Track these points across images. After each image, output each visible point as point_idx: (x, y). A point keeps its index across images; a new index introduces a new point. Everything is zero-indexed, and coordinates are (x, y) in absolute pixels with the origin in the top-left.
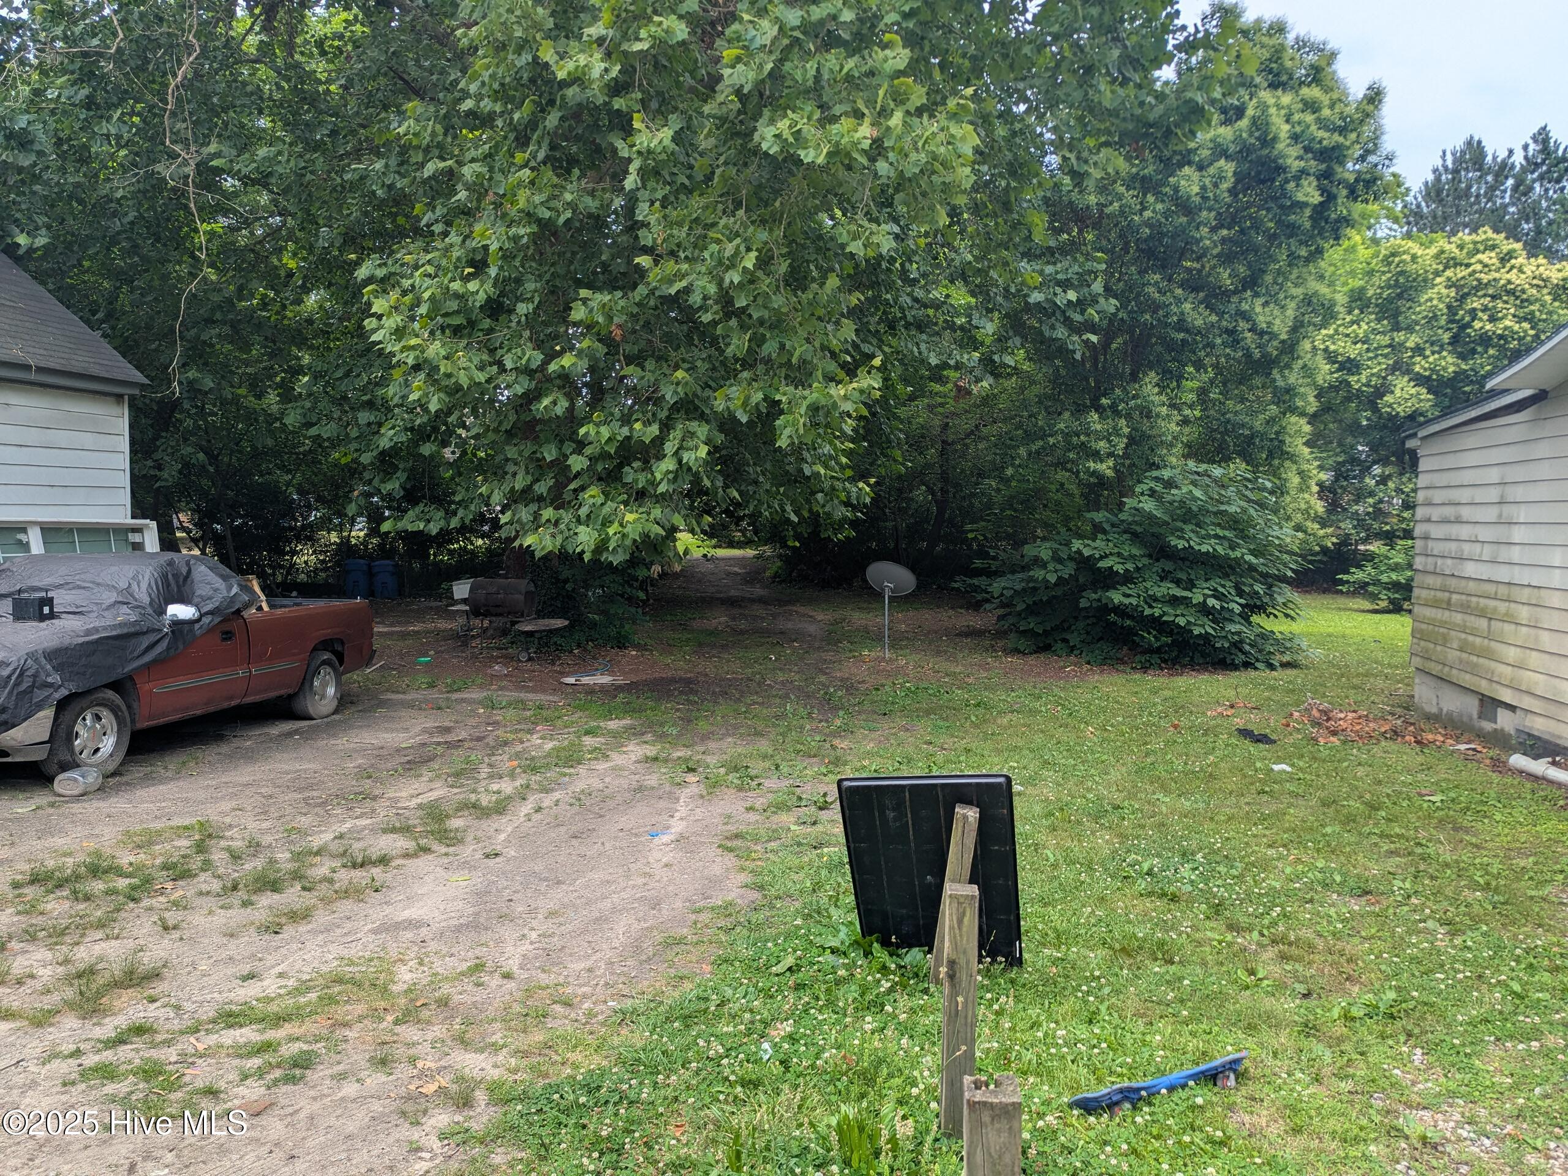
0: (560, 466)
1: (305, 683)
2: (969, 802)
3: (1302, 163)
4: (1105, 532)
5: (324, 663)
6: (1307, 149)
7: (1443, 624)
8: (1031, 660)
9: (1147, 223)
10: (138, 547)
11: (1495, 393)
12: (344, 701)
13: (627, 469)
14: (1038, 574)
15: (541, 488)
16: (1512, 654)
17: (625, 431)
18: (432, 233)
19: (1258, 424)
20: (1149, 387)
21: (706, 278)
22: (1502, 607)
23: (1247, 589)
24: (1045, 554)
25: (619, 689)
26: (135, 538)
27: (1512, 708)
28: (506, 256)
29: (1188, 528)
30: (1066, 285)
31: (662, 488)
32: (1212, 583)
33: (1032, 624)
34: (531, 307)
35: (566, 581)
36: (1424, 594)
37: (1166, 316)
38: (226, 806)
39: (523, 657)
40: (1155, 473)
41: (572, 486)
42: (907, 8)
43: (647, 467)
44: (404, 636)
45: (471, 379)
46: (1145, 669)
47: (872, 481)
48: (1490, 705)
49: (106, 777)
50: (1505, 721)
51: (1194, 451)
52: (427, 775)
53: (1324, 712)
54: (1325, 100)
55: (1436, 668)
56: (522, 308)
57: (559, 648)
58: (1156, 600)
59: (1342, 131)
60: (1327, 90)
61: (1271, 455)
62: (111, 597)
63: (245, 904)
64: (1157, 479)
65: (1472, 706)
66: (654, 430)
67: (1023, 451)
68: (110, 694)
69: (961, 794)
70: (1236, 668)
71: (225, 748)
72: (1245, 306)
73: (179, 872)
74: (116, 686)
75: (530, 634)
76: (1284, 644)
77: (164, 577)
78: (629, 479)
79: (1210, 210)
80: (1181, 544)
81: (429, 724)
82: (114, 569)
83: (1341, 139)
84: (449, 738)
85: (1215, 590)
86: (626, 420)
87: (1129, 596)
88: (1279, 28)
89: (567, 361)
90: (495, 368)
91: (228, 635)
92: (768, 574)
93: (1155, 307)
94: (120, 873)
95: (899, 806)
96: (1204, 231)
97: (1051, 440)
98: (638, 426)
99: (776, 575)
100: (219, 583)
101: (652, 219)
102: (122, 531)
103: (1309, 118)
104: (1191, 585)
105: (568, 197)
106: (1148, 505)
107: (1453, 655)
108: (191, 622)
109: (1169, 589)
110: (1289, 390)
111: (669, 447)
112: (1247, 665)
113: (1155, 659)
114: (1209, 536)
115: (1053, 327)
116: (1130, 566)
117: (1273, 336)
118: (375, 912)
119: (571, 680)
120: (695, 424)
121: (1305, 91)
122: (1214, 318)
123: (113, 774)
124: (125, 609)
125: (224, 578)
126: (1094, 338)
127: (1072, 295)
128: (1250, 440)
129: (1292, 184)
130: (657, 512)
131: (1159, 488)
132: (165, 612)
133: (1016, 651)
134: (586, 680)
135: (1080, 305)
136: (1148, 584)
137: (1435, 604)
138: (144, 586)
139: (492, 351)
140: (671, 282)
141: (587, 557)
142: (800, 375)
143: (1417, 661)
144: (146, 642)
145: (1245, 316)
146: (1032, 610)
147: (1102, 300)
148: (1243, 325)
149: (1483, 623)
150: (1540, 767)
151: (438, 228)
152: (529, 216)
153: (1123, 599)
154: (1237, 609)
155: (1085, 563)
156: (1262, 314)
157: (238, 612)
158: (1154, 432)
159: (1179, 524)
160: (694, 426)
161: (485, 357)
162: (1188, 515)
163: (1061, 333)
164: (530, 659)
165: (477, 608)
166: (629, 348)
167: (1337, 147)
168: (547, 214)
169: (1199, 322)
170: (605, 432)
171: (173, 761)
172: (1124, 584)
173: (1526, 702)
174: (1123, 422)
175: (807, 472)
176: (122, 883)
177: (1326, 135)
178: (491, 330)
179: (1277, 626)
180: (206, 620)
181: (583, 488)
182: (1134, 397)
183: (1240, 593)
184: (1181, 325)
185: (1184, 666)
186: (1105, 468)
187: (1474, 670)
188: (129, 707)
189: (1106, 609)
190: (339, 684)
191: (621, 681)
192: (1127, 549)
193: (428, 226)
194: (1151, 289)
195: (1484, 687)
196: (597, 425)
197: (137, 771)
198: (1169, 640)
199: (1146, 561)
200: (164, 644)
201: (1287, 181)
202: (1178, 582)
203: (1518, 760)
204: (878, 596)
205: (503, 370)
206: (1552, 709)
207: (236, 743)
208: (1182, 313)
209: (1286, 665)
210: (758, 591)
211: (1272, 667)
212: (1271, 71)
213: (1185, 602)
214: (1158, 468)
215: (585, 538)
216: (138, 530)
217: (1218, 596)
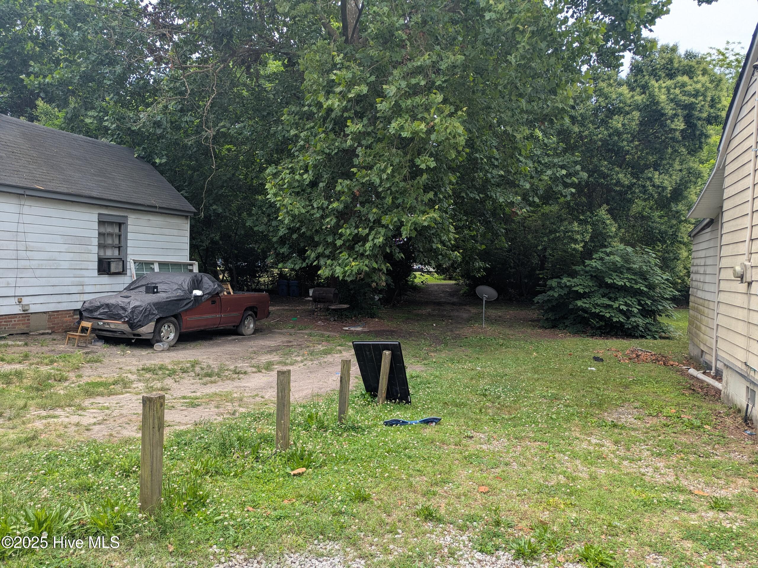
0: (333, 244)
1: (242, 321)
3: (675, 111)
5: (249, 315)
6: (677, 105)
7: (693, 317)
8: (547, 331)
9: (601, 140)
10: (191, 271)
12: (256, 331)
13: (357, 245)
14: (551, 293)
15: (327, 252)
16: (704, 329)
17: (356, 231)
18: (294, 156)
20: (603, 211)
22: (703, 309)
23: (643, 302)
24: (554, 284)
25: (363, 332)
26: (190, 268)
28: (315, 166)
29: (614, 274)
30: (562, 167)
31: (367, 253)
32: (625, 299)
33: (550, 315)
34: (324, 184)
36: (691, 304)
37: (611, 180)
38: (205, 357)
39: (332, 319)
40: (604, 250)
41: (338, 252)
43: (363, 245)
44: (291, 310)
45: (299, 212)
46: (592, 336)
48: (701, 350)
49: (170, 346)
50: (703, 357)
52: (275, 354)
56: (321, 185)
57: (347, 317)
58: (599, 306)
59: (696, 96)
62: (176, 287)
63: (200, 379)
64: (604, 252)
65: (699, 352)
66: (367, 231)
67: (546, 239)
68: (173, 319)
69: (386, 347)
70: (637, 338)
71: (211, 342)
72: (650, 175)
73: (184, 371)
74: (175, 316)
75: (334, 310)
77: (193, 281)
78: (357, 249)
79: (628, 133)
80: (609, 281)
81: (285, 340)
82: (178, 277)
83: (694, 100)
84: (289, 344)
85: (626, 302)
86: (357, 227)
87: (586, 303)
88: (674, 49)
89: (335, 205)
90: (310, 207)
91: (214, 302)
93: (605, 176)
94: (168, 370)
95: (370, 350)
96: (625, 143)
97: (558, 234)
98: (360, 230)
100: (211, 283)
101: (360, 154)
102: (186, 265)
104: (615, 299)
105: (337, 144)
106: (596, 264)
107: (695, 330)
108: (201, 296)
109: (606, 301)
111: (371, 238)
112: (642, 337)
113: (598, 332)
114: (624, 278)
115: (557, 186)
116: (587, 290)
117: (665, 188)
119: (347, 329)
120: (381, 229)
122: (635, 180)
123: (173, 346)
124: (180, 291)
125: (213, 282)
126: (573, 190)
127: (564, 172)
128: (661, 235)
129: (669, 121)
130: (367, 262)
131: (604, 256)
132: (192, 293)
134: (352, 329)
135: (569, 175)
136: (595, 299)
138: (186, 283)
139: (310, 201)
141: (341, 278)
144: (185, 303)
145: (650, 179)
147: (581, 173)
148: (649, 183)
149: (700, 316)
150: (696, 373)
151: (296, 154)
153: (582, 304)
155: (568, 288)
156: (658, 179)
157: (218, 294)
158: (605, 231)
159: (611, 272)
161: (307, 203)
162: (616, 268)
163: (560, 188)
164: (335, 320)
165: (316, 300)
166: (361, 199)
167: (692, 103)
168: (327, 151)
169: (628, 182)
170: (348, 231)
171: (193, 344)
172: (584, 298)
173: (704, 348)
174: (589, 227)
176: (167, 372)
177: (686, 98)
178: (311, 193)
180: (206, 296)
181: (341, 253)
182: (596, 216)
183: (640, 304)
184: (618, 184)
185: (613, 336)
186: (579, 247)
188: (179, 324)
190: (255, 324)
191: (366, 330)
192: (588, 283)
193: (294, 152)
194: (603, 168)
195: (700, 345)
196: (346, 229)
197: (181, 346)
198: (603, 323)
199: (596, 288)
200: (191, 304)
201: (667, 120)
202: (610, 299)
203: (691, 371)
204: (481, 301)
205: (313, 208)
206: (709, 351)
207: (216, 341)
208: (618, 178)
209: (661, 338)
212: (667, 69)
213: (610, 306)
214: (606, 247)
216: (191, 265)
217: (626, 304)
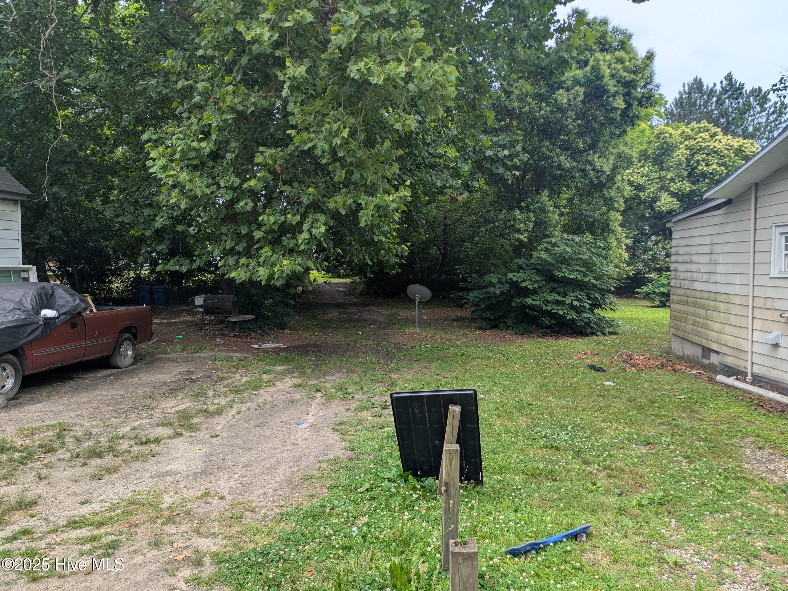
0: (249, 236)
1: (116, 349)
2: (456, 404)
3: (616, 89)
4: (523, 269)
5: (126, 339)
6: (618, 82)
7: (685, 312)
8: (488, 333)
9: (542, 117)
10: (26, 279)
11: (708, 200)
12: (138, 359)
13: (284, 238)
14: (491, 290)
15: (240, 248)
16: (717, 326)
17: (283, 218)
18: (182, 118)
19: (597, 215)
20: (544, 197)
21: (323, 142)
22: (712, 304)
23: (592, 296)
24: (495, 280)
25: (281, 350)
26: (24, 275)
27: (717, 353)
28: (220, 129)
29: (564, 266)
30: (503, 147)
31: (302, 248)
32: (575, 294)
33: (488, 314)
34: (234, 155)
35: (253, 296)
36: (676, 298)
37: (552, 162)
38: (74, 414)
39: (232, 334)
40: (548, 240)
41: (255, 247)
42: (423, 8)
43: (294, 237)
44: (169, 324)
45: (202, 192)
46: (543, 336)
47: (409, 244)
48: (707, 351)
49: (9, 400)
50: (714, 359)
51: (567, 229)
52: (181, 396)
53: (629, 356)
54: (627, 57)
55: (681, 334)
56: (229, 156)
57: (250, 330)
58: (549, 302)
59: (635, 73)
60: (628, 53)
61: (603, 231)
62: (12, 306)
63: (83, 465)
64: (549, 243)
65: (698, 352)
66: (298, 218)
67: (483, 229)
68: (11, 357)
69: (452, 399)
70: (587, 335)
71: (73, 384)
72: (590, 158)
73: (48, 449)
74: (14, 352)
75: (235, 323)
76: (610, 323)
77: (40, 295)
78: (285, 243)
79: (572, 111)
80: (560, 275)
81: (183, 370)
82: (13, 291)
83: (634, 77)
84: (192, 377)
85: (577, 297)
86: (284, 213)
87: (535, 300)
88: (605, 22)
89: (253, 183)
90: (215, 186)
91: (74, 325)
92: (358, 291)
93: (547, 158)
94: (16, 450)
95: (421, 406)
96: (570, 121)
97: (497, 224)
98: (289, 216)
99: (362, 292)
100: (69, 298)
101: (296, 111)
102: (17, 271)
103: (619, 66)
104: (565, 295)
105: (253, 100)
106: (544, 255)
107: (689, 327)
108: (54, 319)
109: (555, 297)
110: (611, 199)
111: (306, 227)
112: (593, 334)
113: (548, 331)
114: (574, 271)
115: (497, 168)
116: (536, 286)
117: (603, 173)
118: (153, 467)
119: (256, 346)
120: (318, 215)
121: (617, 53)
122: (575, 164)
123: (13, 399)
124: (18, 312)
125: (72, 295)
126: (518, 173)
127: (506, 152)
128: (593, 223)
129: (611, 99)
130: (299, 260)
131: (549, 247)
132: (40, 313)
133: (481, 328)
134: (264, 346)
135: (511, 157)
136: (545, 294)
137: (680, 303)
138: (29, 299)
139: (214, 178)
140: (305, 143)
141: (263, 283)
142: (371, 190)
143: (672, 330)
144: (30, 329)
145: (590, 163)
146: (488, 308)
147: (521, 154)
148: (589, 167)
149: (703, 312)
150: (731, 381)
151: (185, 115)
152: (232, 109)
153: (532, 302)
154: (588, 306)
155: (514, 285)
156: (598, 162)
157: (79, 313)
158: (547, 220)
159: (560, 265)
160: (318, 216)
161: (210, 181)
162: (564, 260)
163: (501, 170)
164: (235, 336)
165: (207, 310)
166: (284, 177)
167: (633, 81)
168: (242, 108)
169: (568, 166)
170: (272, 219)
171: (45, 391)
172: (533, 294)
173: (724, 350)
174: (532, 215)
175: (376, 239)
176: (17, 455)
177: (627, 75)
178: (213, 167)
179: (607, 314)
180: (62, 317)
181: (261, 248)
182: (537, 202)
183: (589, 298)
184: (559, 167)
185: (562, 334)
186: (523, 237)
187: (699, 334)
188: (21, 363)
189: (525, 307)
190: (134, 350)
191: (282, 346)
192: (535, 277)
193: (181, 113)
194: (545, 149)
195: (704, 342)
196: (268, 215)
197: (26, 397)
198: (555, 322)
199: (543, 283)
200: (40, 330)
201: (609, 97)
202: (559, 294)
203: (721, 378)
204: (413, 301)
205: (219, 187)
206: (736, 353)
207: (79, 381)
208: (560, 161)
209: (611, 333)
210: (353, 300)
211: (604, 334)
212: (601, 43)
213: (563, 303)
214: (549, 237)
215: (262, 273)
216: (26, 271)
217: (578, 300)
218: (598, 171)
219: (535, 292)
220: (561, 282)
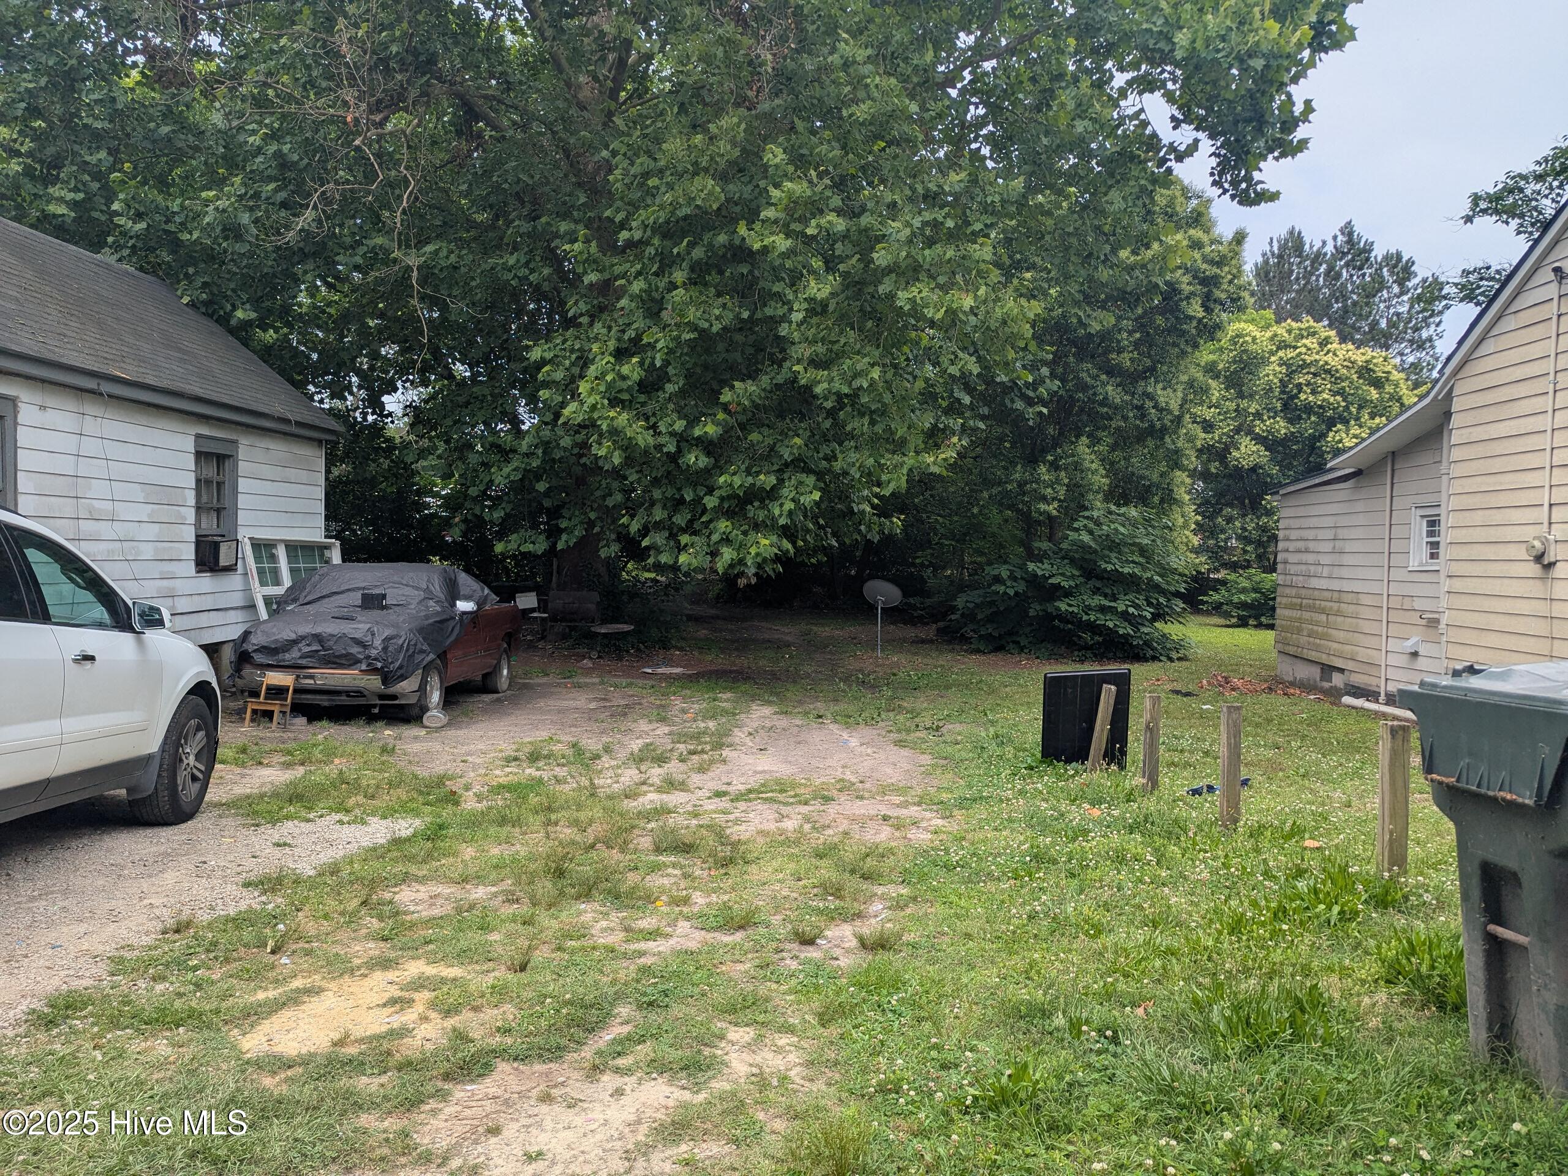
1: (498, 664)
3: (1191, 288)
4: (1049, 558)
5: (504, 650)
6: (1195, 277)
7: (1299, 620)
8: (992, 657)
11: (1332, 469)
14: (999, 589)
16: (1341, 635)
19: (1155, 477)
20: (1083, 448)
22: (1335, 606)
23: (1154, 601)
24: (1005, 574)
25: (694, 675)
26: (328, 554)
27: (1341, 671)
29: (1113, 555)
32: (1131, 597)
33: (990, 629)
34: (676, 387)
36: (1284, 600)
37: (1095, 394)
39: (594, 655)
40: (1086, 514)
46: (1081, 661)
48: (1328, 670)
50: (1337, 680)
51: (1109, 497)
53: (1226, 678)
54: (1205, 238)
55: (1291, 650)
58: (1091, 609)
59: (1219, 264)
60: (1207, 231)
61: (1162, 501)
62: (420, 594)
64: (1087, 518)
65: (1315, 672)
68: (438, 664)
70: (1146, 660)
72: (1150, 389)
74: (443, 655)
76: (1178, 646)
77: (445, 581)
80: (1110, 567)
83: (1218, 270)
85: (1133, 601)
87: (1072, 606)
89: (710, 428)
91: (475, 625)
93: (1086, 388)
102: (321, 548)
103: (1197, 255)
104: (1115, 598)
106: (1085, 538)
107: (1304, 640)
109: (1098, 600)
110: (1177, 452)
112: (1154, 658)
113: (1089, 654)
114: (1128, 562)
115: (1012, 401)
116: (1072, 583)
117: (1170, 412)
119: (649, 670)
121: (1192, 232)
122: (1127, 398)
124: (435, 604)
126: (1045, 411)
128: (1148, 489)
129: (1185, 303)
131: (1091, 525)
132: (454, 605)
133: (978, 651)
134: (660, 671)
135: (1034, 386)
136: (1085, 597)
137: (1291, 607)
138: (437, 588)
143: (1280, 646)
144: (452, 625)
145: (1150, 397)
146: (990, 619)
147: (1048, 381)
148: (1149, 404)
149: (1324, 617)
150: (1360, 702)
153: (1065, 608)
154: (1149, 616)
155: (1034, 581)
156: (1163, 396)
158: (1084, 482)
159: (1107, 552)
162: (1113, 545)
163: (1019, 405)
164: (599, 657)
165: (554, 615)
166: (740, 418)
167: (1216, 276)
169: (1118, 400)
170: (736, 480)
172: (1066, 596)
173: (1349, 665)
174: (1063, 474)
177: (1208, 267)
179: (1173, 630)
181: (713, 521)
182: (1071, 455)
183: (1150, 604)
184: (1104, 403)
185: (1109, 659)
186: (1052, 509)
187: (1318, 649)
189: (1049, 617)
190: (509, 668)
191: (688, 671)
192: (1070, 570)
194: (1084, 375)
195: (1324, 659)
196: (732, 475)
198: (1100, 639)
199: (1082, 580)
201: (1181, 300)
202: (1106, 596)
203: (1347, 700)
204: (872, 608)
206: (1366, 668)
208: (1106, 393)
209: (1180, 659)
211: (1171, 660)
213: (1112, 610)
214: (1087, 509)
217: (1137, 607)
218: (1161, 410)
219: (1068, 594)
220: (1109, 579)
